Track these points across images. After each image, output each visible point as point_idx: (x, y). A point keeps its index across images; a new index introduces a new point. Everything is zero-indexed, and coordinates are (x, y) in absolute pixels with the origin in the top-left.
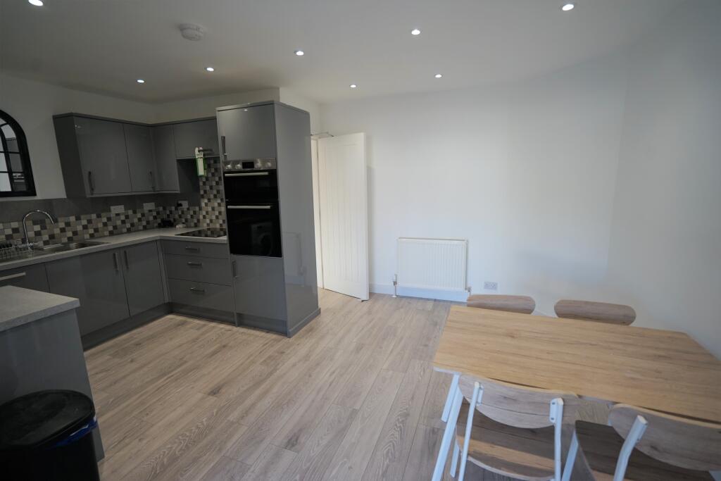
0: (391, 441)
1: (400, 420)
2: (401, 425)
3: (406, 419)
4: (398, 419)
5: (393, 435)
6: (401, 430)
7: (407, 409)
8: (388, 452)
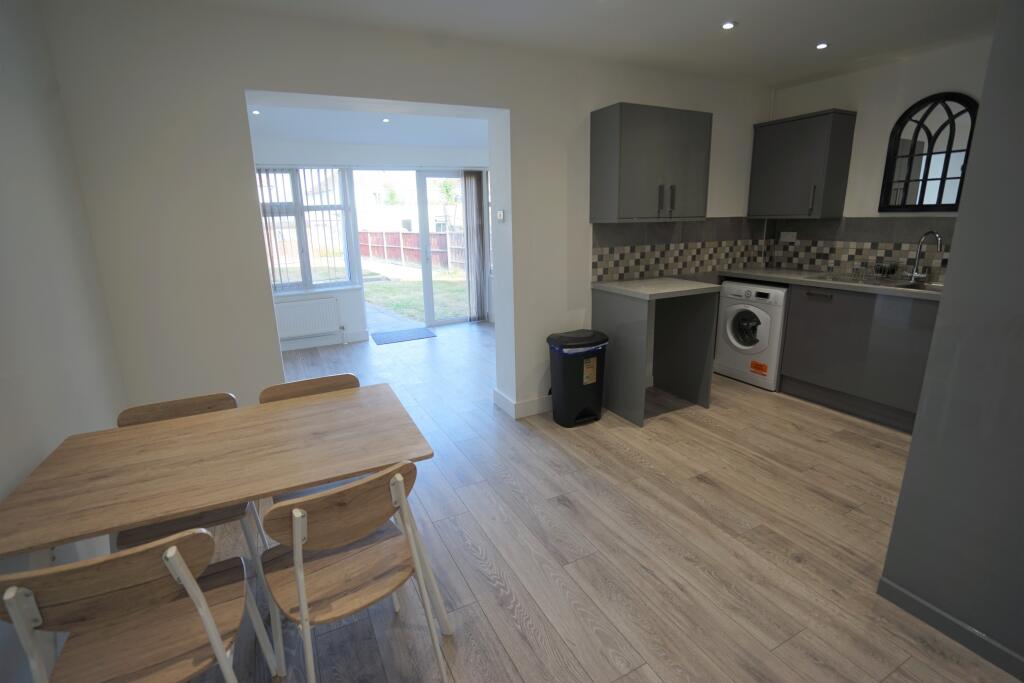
0: (486, 559)
1: (502, 590)
2: (495, 585)
3: (497, 597)
4: (505, 588)
5: (491, 568)
6: (489, 580)
7: (512, 611)
8: (477, 549)
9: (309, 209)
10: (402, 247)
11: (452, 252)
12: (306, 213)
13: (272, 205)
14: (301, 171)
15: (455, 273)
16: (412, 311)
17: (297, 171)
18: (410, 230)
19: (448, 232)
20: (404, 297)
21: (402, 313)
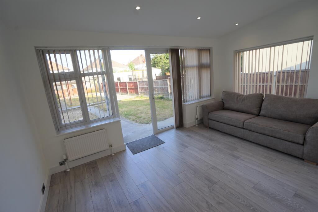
9: (85, 75)
10: (119, 87)
11: (140, 88)
12: (83, 78)
13: (59, 74)
14: (78, 52)
15: (142, 96)
16: (134, 118)
17: (75, 51)
18: (120, 81)
19: (138, 81)
20: (126, 109)
21: (129, 119)
